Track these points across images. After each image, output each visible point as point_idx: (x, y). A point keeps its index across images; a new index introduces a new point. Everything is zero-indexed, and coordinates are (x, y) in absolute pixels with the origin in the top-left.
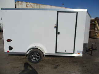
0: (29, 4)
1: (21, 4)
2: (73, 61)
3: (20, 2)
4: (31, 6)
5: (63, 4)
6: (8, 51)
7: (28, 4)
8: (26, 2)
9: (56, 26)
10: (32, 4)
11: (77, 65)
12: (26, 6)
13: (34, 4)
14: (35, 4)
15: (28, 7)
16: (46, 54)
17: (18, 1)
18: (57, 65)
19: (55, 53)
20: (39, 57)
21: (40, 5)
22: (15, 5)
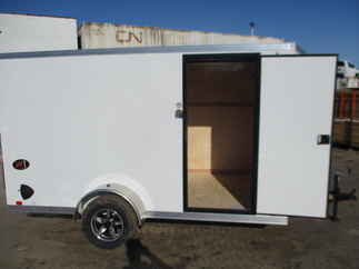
0: (127, 29)
1: (99, 33)
2: (253, 243)
3: (94, 27)
4: (133, 38)
5: (252, 25)
6: (19, 203)
7: (123, 32)
8: (117, 25)
9: (181, 109)
10: (137, 31)
11: (265, 258)
12: (117, 36)
13: (142, 30)
14: (149, 31)
15: (122, 41)
16: (146, 213)
17: (89, 24)
18: (188, 259)
19: (181, 210)
20: (120, 226)
21: (167, 33)
22: (79, 39)
